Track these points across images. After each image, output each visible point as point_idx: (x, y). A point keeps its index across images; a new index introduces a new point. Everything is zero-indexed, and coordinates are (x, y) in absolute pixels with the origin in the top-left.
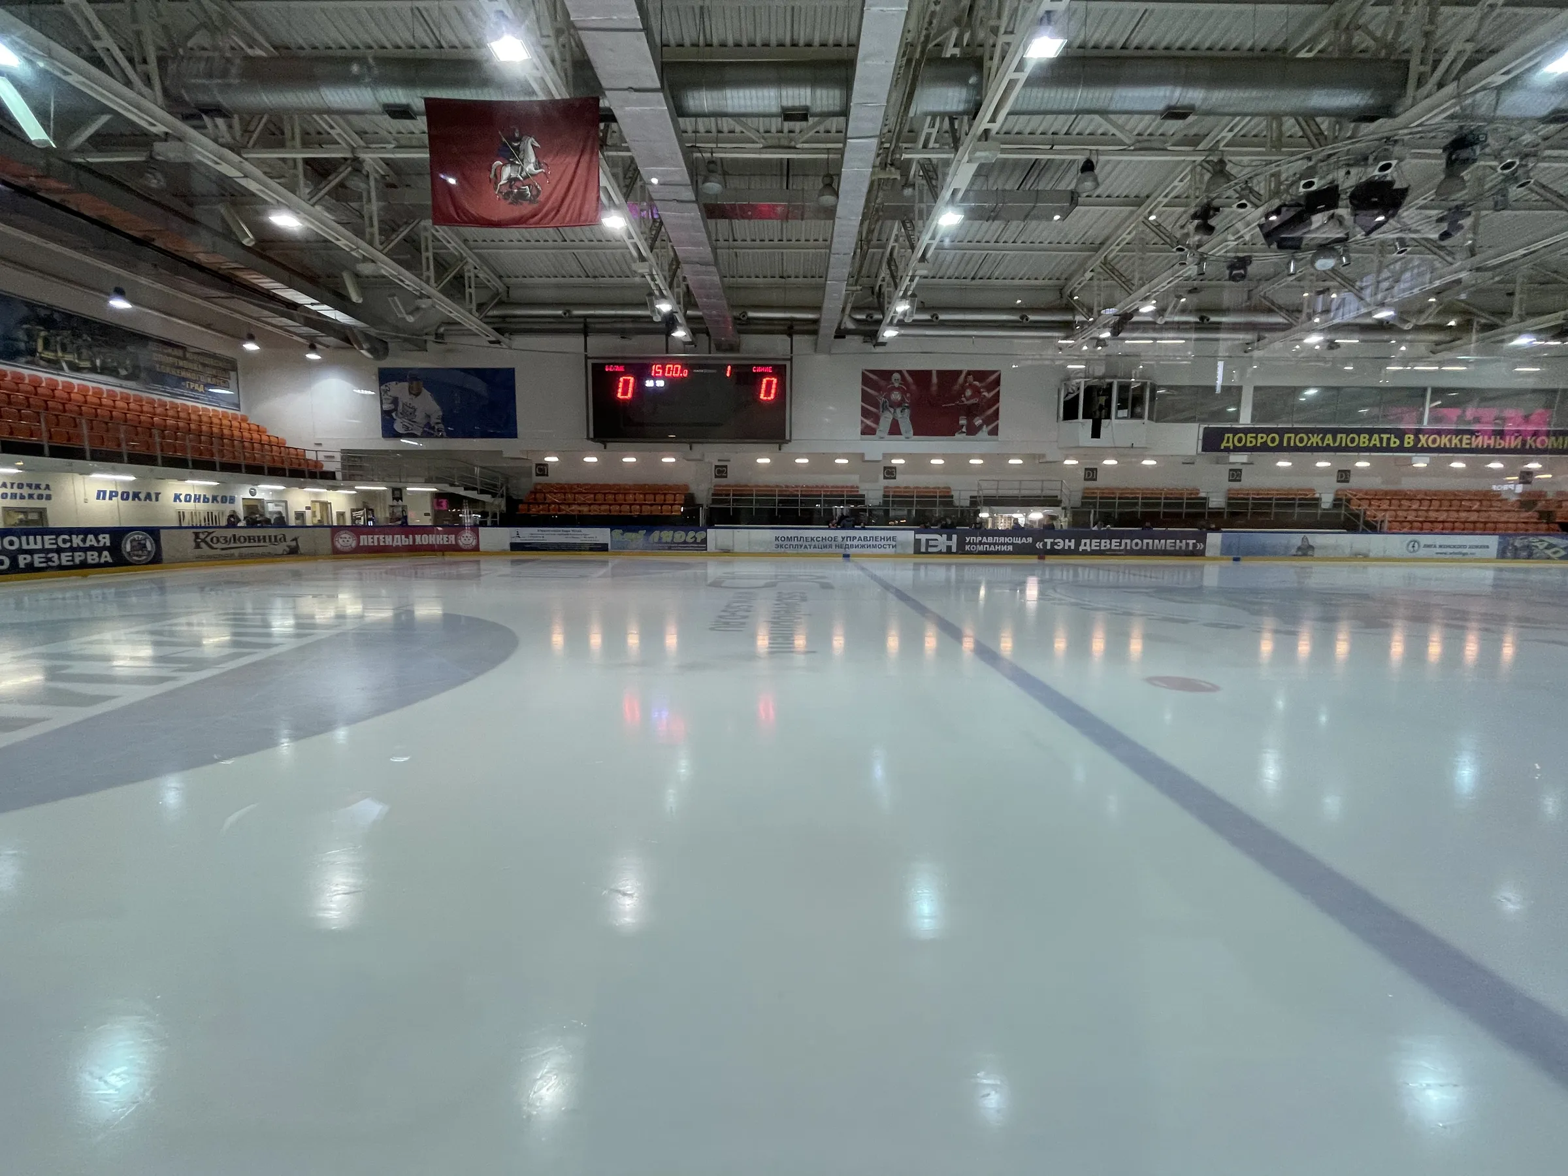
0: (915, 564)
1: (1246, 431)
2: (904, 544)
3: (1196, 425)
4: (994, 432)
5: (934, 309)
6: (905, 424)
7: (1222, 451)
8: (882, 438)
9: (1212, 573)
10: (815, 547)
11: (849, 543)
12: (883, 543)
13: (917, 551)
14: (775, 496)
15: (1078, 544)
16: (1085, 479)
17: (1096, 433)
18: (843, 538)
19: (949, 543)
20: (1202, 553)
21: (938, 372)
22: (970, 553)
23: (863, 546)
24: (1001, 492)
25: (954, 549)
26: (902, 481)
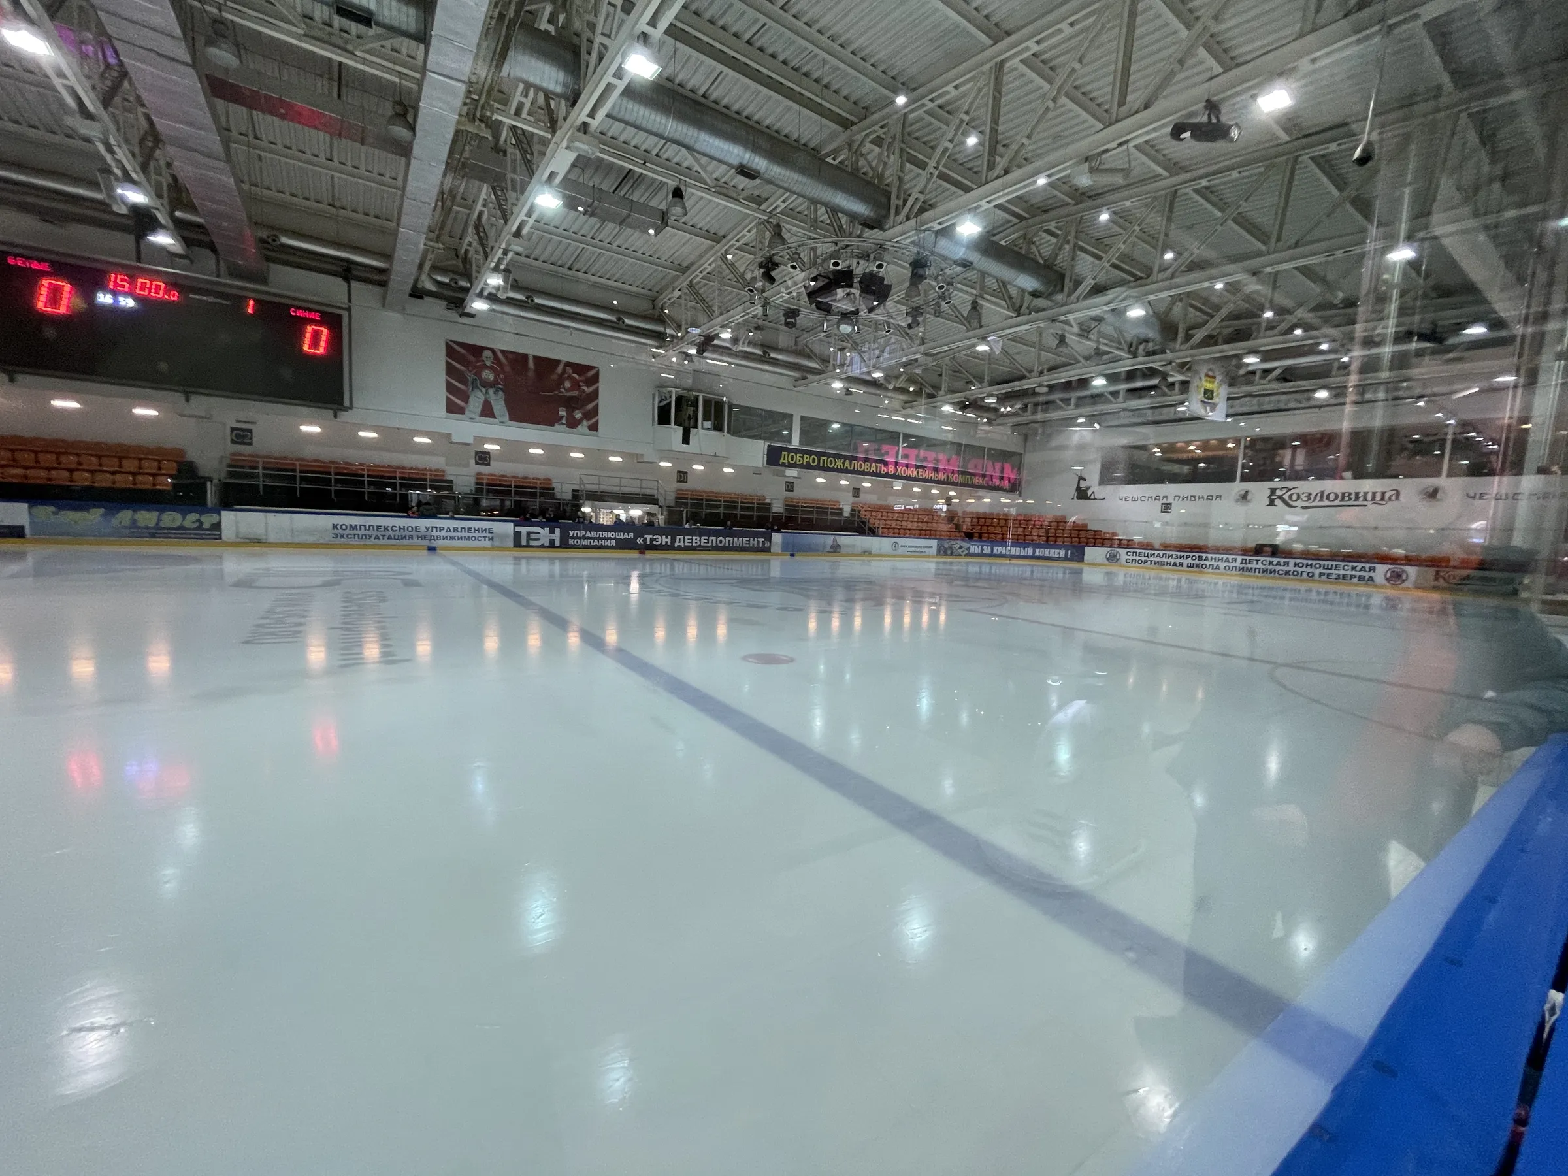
0: (516, 558)
1: (797, 451)
2: (503, 537)
3: (762, 442)
4: (594, 428)
5: (531, 291)
6: (499, 406)
7: (779, 465)
8: (472, 419)
9: (776, 566)
10: (390, 538)
11: (434, 533)
12: (476, 534)
13: (517, 544)
14: (329, 473)
15: (673, 540)
16: (678, 481)
17: (686, 440)
18: (427, 529)
19: (553, 537)
20: (767, 550)
21: (536, 358)
22: (573, 547)
23: (453, 538)
24: (604, 488)
25: (557, 543)
26: (496, 468)
